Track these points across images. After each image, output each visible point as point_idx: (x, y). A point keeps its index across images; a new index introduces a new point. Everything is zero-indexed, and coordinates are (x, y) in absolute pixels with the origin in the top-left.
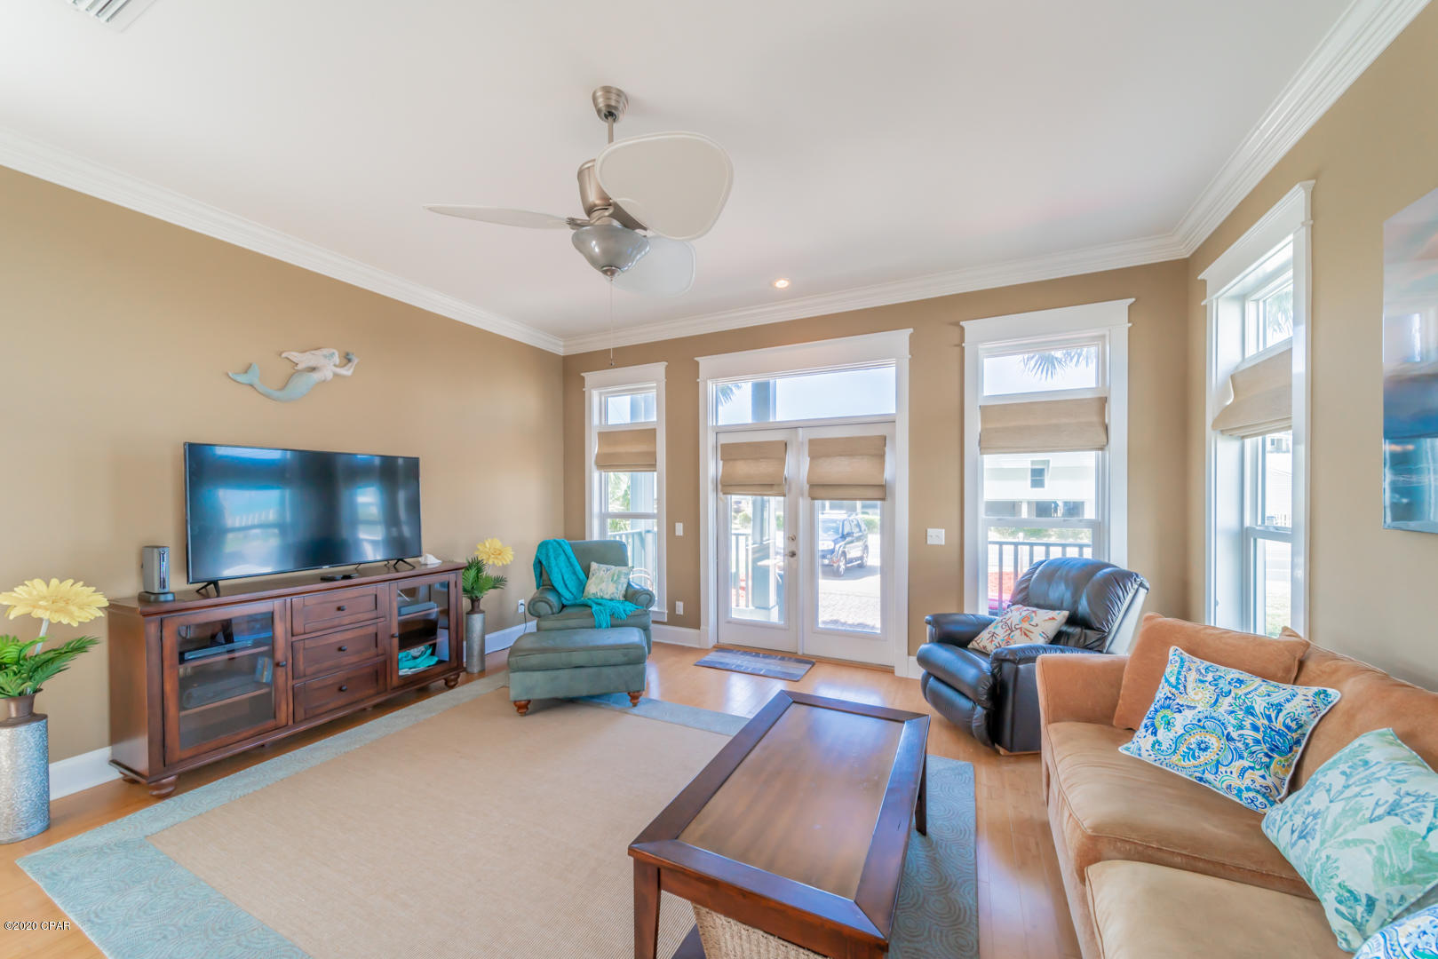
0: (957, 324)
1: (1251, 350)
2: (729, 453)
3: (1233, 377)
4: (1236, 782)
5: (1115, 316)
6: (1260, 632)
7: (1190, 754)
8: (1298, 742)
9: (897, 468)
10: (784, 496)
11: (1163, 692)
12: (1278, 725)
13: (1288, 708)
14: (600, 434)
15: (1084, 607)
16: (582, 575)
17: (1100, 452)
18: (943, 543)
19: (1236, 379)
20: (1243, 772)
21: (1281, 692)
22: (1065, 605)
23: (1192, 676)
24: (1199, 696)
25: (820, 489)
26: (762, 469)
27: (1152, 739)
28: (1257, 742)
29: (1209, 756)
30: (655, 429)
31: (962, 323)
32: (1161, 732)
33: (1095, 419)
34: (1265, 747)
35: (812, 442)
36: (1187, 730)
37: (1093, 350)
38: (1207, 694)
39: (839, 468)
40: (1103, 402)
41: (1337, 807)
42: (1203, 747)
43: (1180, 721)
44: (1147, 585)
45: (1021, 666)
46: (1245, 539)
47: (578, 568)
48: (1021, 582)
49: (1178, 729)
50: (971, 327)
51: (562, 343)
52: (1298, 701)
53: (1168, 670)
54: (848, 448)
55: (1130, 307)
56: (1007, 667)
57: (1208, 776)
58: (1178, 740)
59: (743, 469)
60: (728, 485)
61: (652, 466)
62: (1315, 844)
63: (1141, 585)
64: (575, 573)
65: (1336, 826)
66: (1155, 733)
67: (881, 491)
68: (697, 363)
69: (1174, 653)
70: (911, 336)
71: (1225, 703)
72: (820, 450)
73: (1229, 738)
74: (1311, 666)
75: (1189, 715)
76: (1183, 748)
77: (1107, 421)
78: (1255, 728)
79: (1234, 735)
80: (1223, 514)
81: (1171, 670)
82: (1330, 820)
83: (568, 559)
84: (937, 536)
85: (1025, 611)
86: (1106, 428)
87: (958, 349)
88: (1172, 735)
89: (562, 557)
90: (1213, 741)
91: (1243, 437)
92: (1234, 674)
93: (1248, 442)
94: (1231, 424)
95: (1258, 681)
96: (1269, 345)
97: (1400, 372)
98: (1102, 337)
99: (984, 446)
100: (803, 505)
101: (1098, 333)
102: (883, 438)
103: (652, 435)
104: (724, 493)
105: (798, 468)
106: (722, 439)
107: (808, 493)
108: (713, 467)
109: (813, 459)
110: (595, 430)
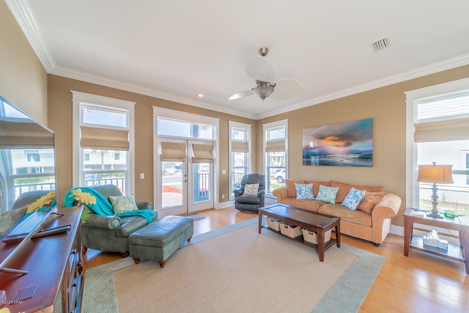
1: (269, 139)
3: (268, 142)
5: (249, 127)
7: (306, 195)
9: (216, 154)
10: (184, 161)
11: (298, 189)
14: (82, 127)
16: (109, 203)
23: (301, 186)
24: (303, 188)
25: (196, 160)
26: (178, 152)
27: (301, 195)
31: (229, 121)
32: (302, 194)
35: (193, 145)
39: (201, 154)
40: (247, 144)
41: (327, 193)
46: (268, 169)
50: (230, 123)
51: (54, 66)
58: (304, 194)
59: (170, 152)
60: (164, 158)
61: (126, 148)
62: (328, 197)
65: (329, 194)
66: (301, 194)
67: (212, 161)
68: (152, 109)
69: (295, 184)
72: (196, 148)
76: (305, 195)
79: (309, 191)
82: (328, 194)
83: (99, 196)
84: (224, 172)
86: (248, 148)
87: (228, 127)
90: (308, 193)
97: (306, 147)
98: (246, 131)
99: (233, 151)
100: (190, 164)
101: (246, 129)
102: (213, 146)
103: (124, 133)
104: (162, 161)
105: (189, 153)
106: (161, 140)
107: (192, 161)
108: (159, 151)
109: (194, 150)
110: (80, 125)
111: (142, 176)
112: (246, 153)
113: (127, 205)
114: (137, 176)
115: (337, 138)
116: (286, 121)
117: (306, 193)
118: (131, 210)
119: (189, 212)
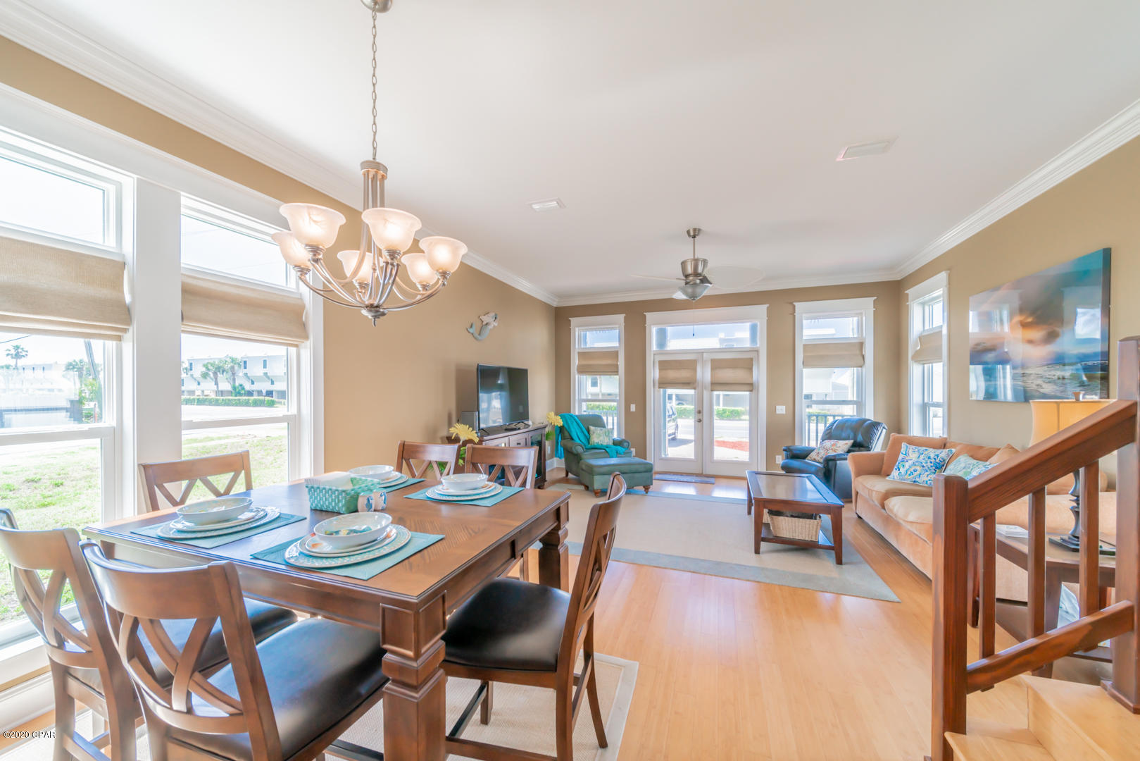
0: (792, 303)
1: (927, 327)
2: (664, 365)
3: (920, 337)
4: (926, 479)
5: (868, 304)
6: (931, 436)
7: (912, 473)
8: (943, 465)
9: (760, 374)
10: (695, 389)
11: (901, 457)
12: (938, 461)
13: (941, 455)
14: (579, 353)
15: (860, 438)
16: (587, 434)
17: (860, 369)
18: (784, 412)
19: (921, 338)
20: (927, 476)
21: (938, 452)
22: (851, 437)
23: (911, 451)
24: (913, 456)
25: (716, 385)
26: (684, 374)
27: (898, 472)
28: (931, 466)
29: (918, 472)
30: (618, 352)
31: (795, 303)
32: (901, 469)
33: (858, 352)
34: (934, 468)
35: (713, 361)
36: (910, 467)
37: (855, 319)
38: (916, 454)
39: (727, 375)
40: (861, 345)
42: (915, 471)
43: (907, 465)
44: (886, 428)
45: (838, 462)
46: (925, 408)
47: (584, 430)
48: (827, 430)
49: (907, 467)
50: (799, 306)
51: (557, 300)
52: (943, 454)
53: (902, 450)
54: (733, 364)
55: (874, 301)
56: (831, 463)
57: (917, 479)
58: (907, 470)
59: (672, 374)
60: (664, 384)
61: (616, 372)
63: (884, 428)
64: (583, 432)
66: (899, 470)
67: (751, 387)
68: (645, 316)
69: (904, 445)
70: (768, 308)
71: (922, 457)
72: (717, 365)
73: (923, 466)
74: (948, 445)
75: (910, 462)
76: (909, 472)
77: (864, 353)
78: (931, 462)
79: (925, 465)
80: (916, 397)
81: (903, 450)
83: (578, 424)
84: (781, 410)
85: (833, 442)
86: (863, 357)
87: (792, 317)
88: (905, 469)
89: (575, 423)
90: (919, 468)
91: (924, 364)
92: (924, 448)
93: (926, 365)
94: (919, 358)
95: (931, 449)
96: (934, 326)
97: (974, 348)
98: (861, 314)
99: (805, 364)
100: (706, 394)
101: (859, 311)
102: (752, 359)
103: (614, 354)
104: (660, 388)
105: (705, 374)
106: (658, 358)
107: (710, 388)
108: (653, 374)
109: (712, 369)
110: (577, 351)
111: (633, 408)
112: (861, 367)
113: (601, 438)
114: (627, 407)
115: (1030, 320)
116: (942, 277)
117: (912, 470)
118: (605, 444)
119: (704, 473)
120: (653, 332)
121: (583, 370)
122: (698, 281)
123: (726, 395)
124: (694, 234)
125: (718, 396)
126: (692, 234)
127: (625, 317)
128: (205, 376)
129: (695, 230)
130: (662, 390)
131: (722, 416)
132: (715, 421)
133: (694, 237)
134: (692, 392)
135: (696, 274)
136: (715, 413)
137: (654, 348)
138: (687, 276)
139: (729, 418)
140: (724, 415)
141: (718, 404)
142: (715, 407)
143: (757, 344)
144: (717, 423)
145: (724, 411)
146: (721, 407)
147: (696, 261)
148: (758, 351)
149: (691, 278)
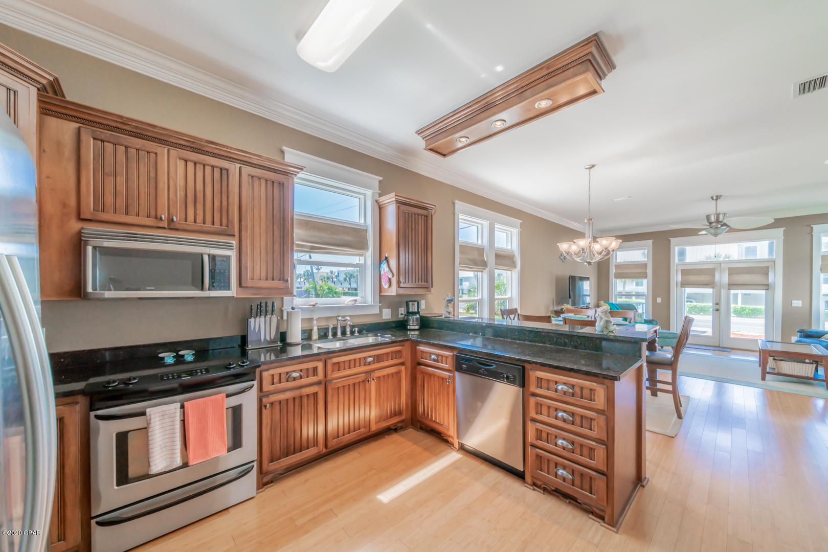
0: (809, 226)
2: (685, 272)
9: (777, 277)
10: (713, 288)
14: (615, 265)
18: (801, 306)
25: (731, 285)
26: (703, 278)
30: (647, 264)
31: (812, 226)
35: (730, 269)
39: (745, 279)
50: (816, 227)
54: (750, 271)
59: (692, 278)
60: (684, 284)
61: (646, 277)
67: (767, 287)
68: (670, 240)
70: (784, 230)
72: (732, 272)
84: (797, 303)
87: (810, 235)
99: (822, 270)
100: (723, 292)
102: (768, 267)
103: (644, 266)
104: (681, 287)
105: (723, 278)
106: (680, 268)
107: (727, 288)
108: (676, 277)
109: (730, 274)
110: (614, 264)
111: (659, 300)
114: (654, 300)
119: (721, 346)
120: (676, 250)
121: (618, 276)
122: (719, 226)
123: (745, 294)
124: (717, 198)
125: (736, 296)
126: (715, 198)
127: (653, 242)
128: (345, 280)
129: (717, 196)
130: (683, 288)
131: (740, 313)
132: (731, 318)
133: (716, 200)
134: (709, 291)
135: (718, 221)
136: (732, 310)
137: (677, 261)
138: (711, 223)
139: (748, 315)
140: (742, 313)
141: (736, 302)
142: (732, 306)
143: (773, 256)
144: (734, 319)
145: (743, 309)
146: (739, 305)
147: (718, 215)
148: (774, 261)
149: (714, 224)
